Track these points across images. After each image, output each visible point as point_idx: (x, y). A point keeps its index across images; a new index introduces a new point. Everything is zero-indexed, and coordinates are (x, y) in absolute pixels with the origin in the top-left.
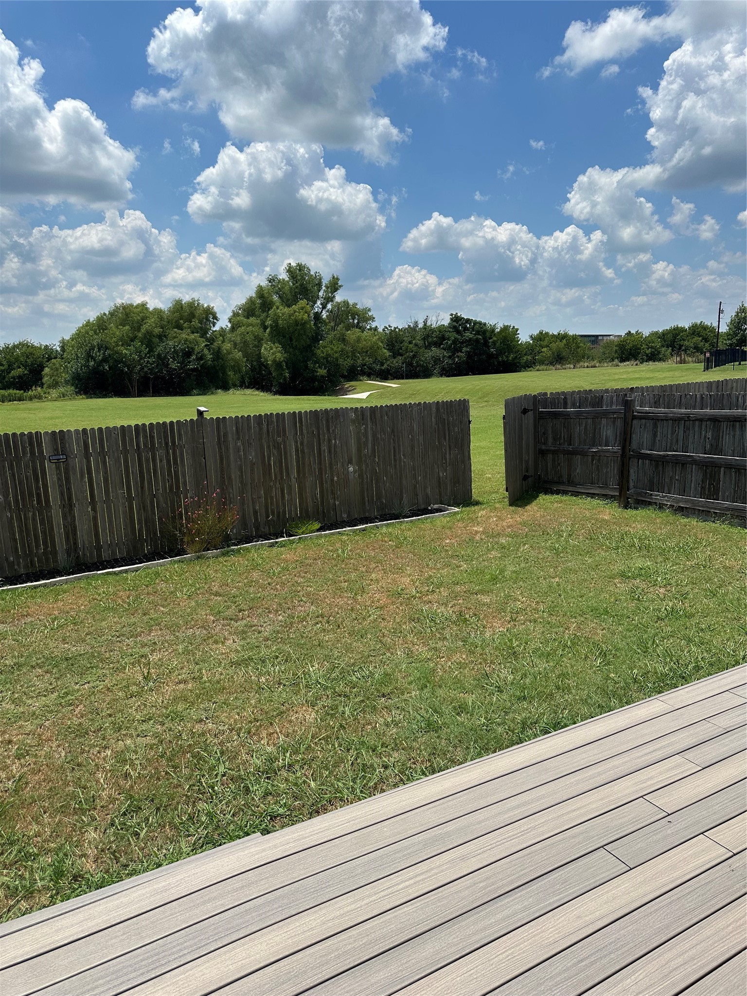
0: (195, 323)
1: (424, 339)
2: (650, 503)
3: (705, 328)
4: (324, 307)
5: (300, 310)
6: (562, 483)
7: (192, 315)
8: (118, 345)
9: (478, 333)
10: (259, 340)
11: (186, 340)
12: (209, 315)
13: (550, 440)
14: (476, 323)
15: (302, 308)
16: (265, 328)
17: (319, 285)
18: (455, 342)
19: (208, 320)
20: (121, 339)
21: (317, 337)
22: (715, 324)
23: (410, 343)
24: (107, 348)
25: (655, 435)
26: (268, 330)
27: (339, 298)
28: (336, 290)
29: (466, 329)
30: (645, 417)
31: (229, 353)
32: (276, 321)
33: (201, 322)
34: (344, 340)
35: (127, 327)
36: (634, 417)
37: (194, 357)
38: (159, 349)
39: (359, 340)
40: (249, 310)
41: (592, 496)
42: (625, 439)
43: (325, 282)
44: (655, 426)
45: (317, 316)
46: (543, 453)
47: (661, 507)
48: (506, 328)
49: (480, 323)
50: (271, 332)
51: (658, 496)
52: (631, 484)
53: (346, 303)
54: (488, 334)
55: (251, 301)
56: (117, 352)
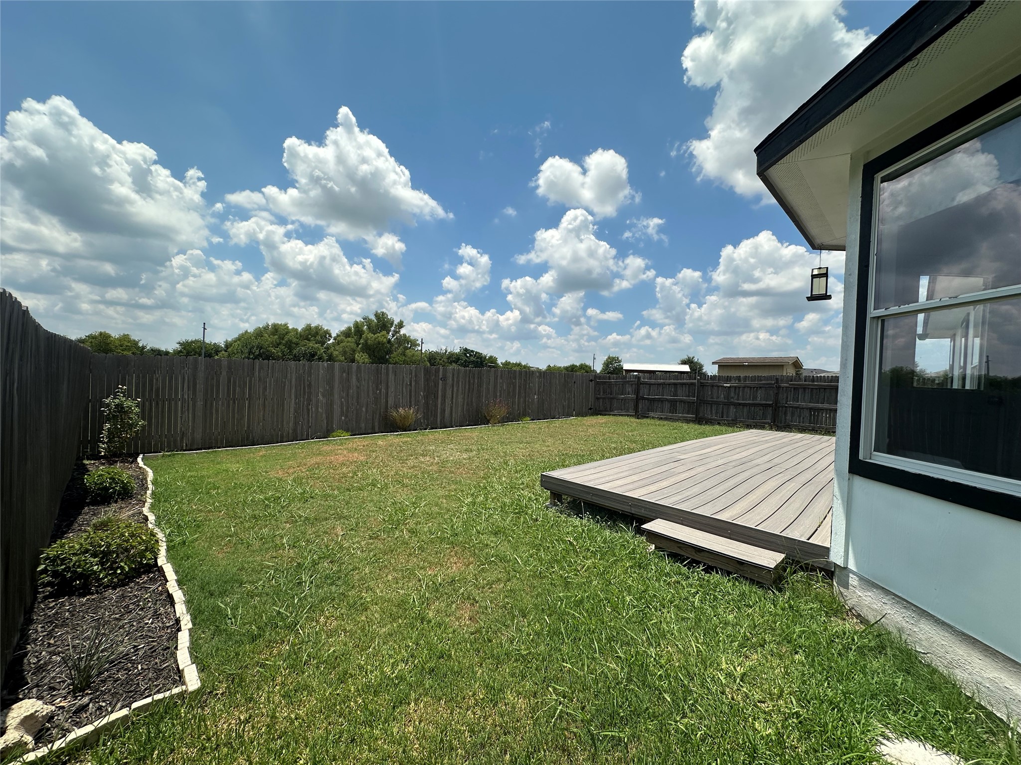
0: (318, 338)
1: (448, 358)
2: (647, 417)
3: (587, 366)
4: (393, 336)
5: (380, 336)
6: (607, 411)
7: (317, 333)
8: (269, 347)
9: (478, 358)
10: (354, 351)
11: (312, 347)
12: (327, 333)
13: (602, 393)
14: (476, 353)
15: (383, 335)
16: (358, 344)
17: (392, 324)
18: (465, 361)
19: (325, 337)
20: (272, 343)
21: (389, 352)
22: (591, 365)
23: (440, 360)
24: (261, 348)
25: (650, 390)
26: (360, 346)
27: (403, 331)
28: (402, 327)
29: (471, 355)
30: (646, 383)
31: (337, 356)
32: (366, 341)
33: (321, 338)
34: (404, 355)
35: (276, 337)
36: (641, 384)
37: (317, 357)
38: (295, 352)
39: (413, 355)
40: (347, 334)
41: (622, 415)
42: (637, 392)
43: (396, 322)
44: (650, 387)
45: (389, 341)
46: (598, 399)
47: (653, 418)
48: (491, 357)
49: (479, 353)
50: (362, 347)
51: (652, 414)
52: (640, 410)
53: (405, 335)
54: (483, 359)
55: (349, 329)
56: (268, 351)
